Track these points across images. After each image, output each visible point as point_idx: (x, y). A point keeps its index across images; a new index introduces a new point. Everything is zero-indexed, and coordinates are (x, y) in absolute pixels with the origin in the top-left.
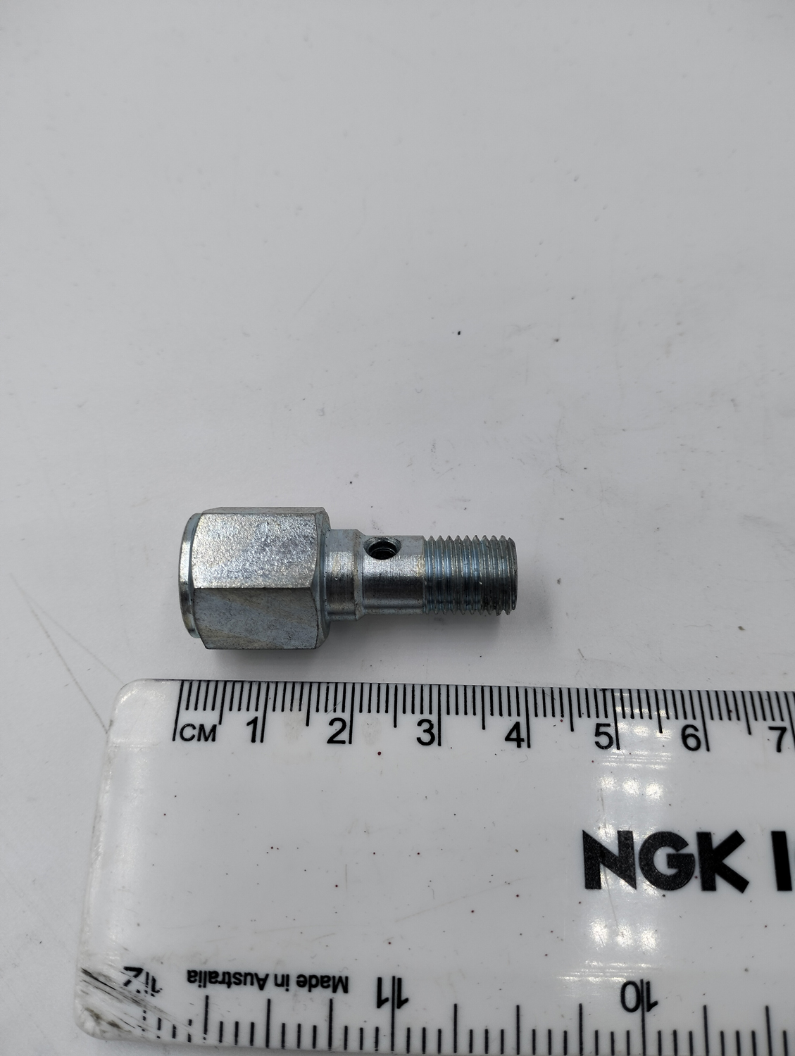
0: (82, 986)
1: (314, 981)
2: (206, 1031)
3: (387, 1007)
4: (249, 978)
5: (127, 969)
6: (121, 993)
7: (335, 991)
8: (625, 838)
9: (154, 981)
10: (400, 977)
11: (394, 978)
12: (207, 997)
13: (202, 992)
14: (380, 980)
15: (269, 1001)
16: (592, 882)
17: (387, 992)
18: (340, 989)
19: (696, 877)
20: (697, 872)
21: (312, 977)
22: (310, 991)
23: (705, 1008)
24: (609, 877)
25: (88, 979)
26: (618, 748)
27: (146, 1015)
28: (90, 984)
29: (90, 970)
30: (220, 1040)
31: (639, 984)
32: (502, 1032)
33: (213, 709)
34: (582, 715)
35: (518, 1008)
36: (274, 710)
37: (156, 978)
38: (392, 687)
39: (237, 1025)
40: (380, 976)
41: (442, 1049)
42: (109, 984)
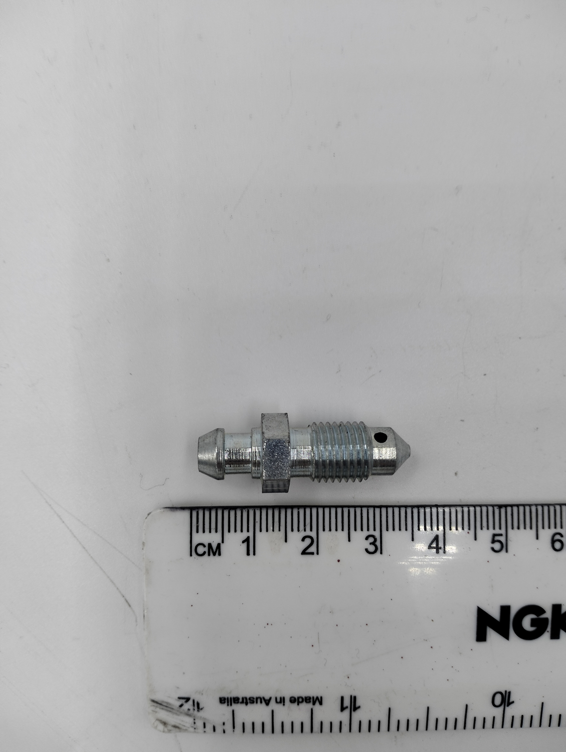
0: (153, 708)
1: (300, 700)
2: (234, 727)
3: (347, 712)
4: (259, 700)
5: (180, 698)
6: (178, 711)
7: (314, 704)
8: (505, 610)
9: (198, 704)
10: (355, 695)
11: (351, 696)
12: (233, 711)
13: (230, 709)
14: (342, 698)
15: (273, 711)
16: (481, 637)
17: (347, 703)
18: (317, 703)
19: (548, 632)
20: (549, 628)
21: (298, 698)
22: (298, 704)
23: (543, 703)
24: (492, 634)
25: (155, 704)
26: (507, 551)
27: (196, 721)
28: (157, 707)
29: (156, 700)
30: (244, 731)
31: (504, 693)
32: (418, 720)
33: (216, 531)
34: (483, 528)
35: (428, 708)
36: (261, 531)
37: (199, 702)
38: (346, 510)
39: (253, 724)
40: (342, 695)
41: (381, 730)
42: (169, 706)
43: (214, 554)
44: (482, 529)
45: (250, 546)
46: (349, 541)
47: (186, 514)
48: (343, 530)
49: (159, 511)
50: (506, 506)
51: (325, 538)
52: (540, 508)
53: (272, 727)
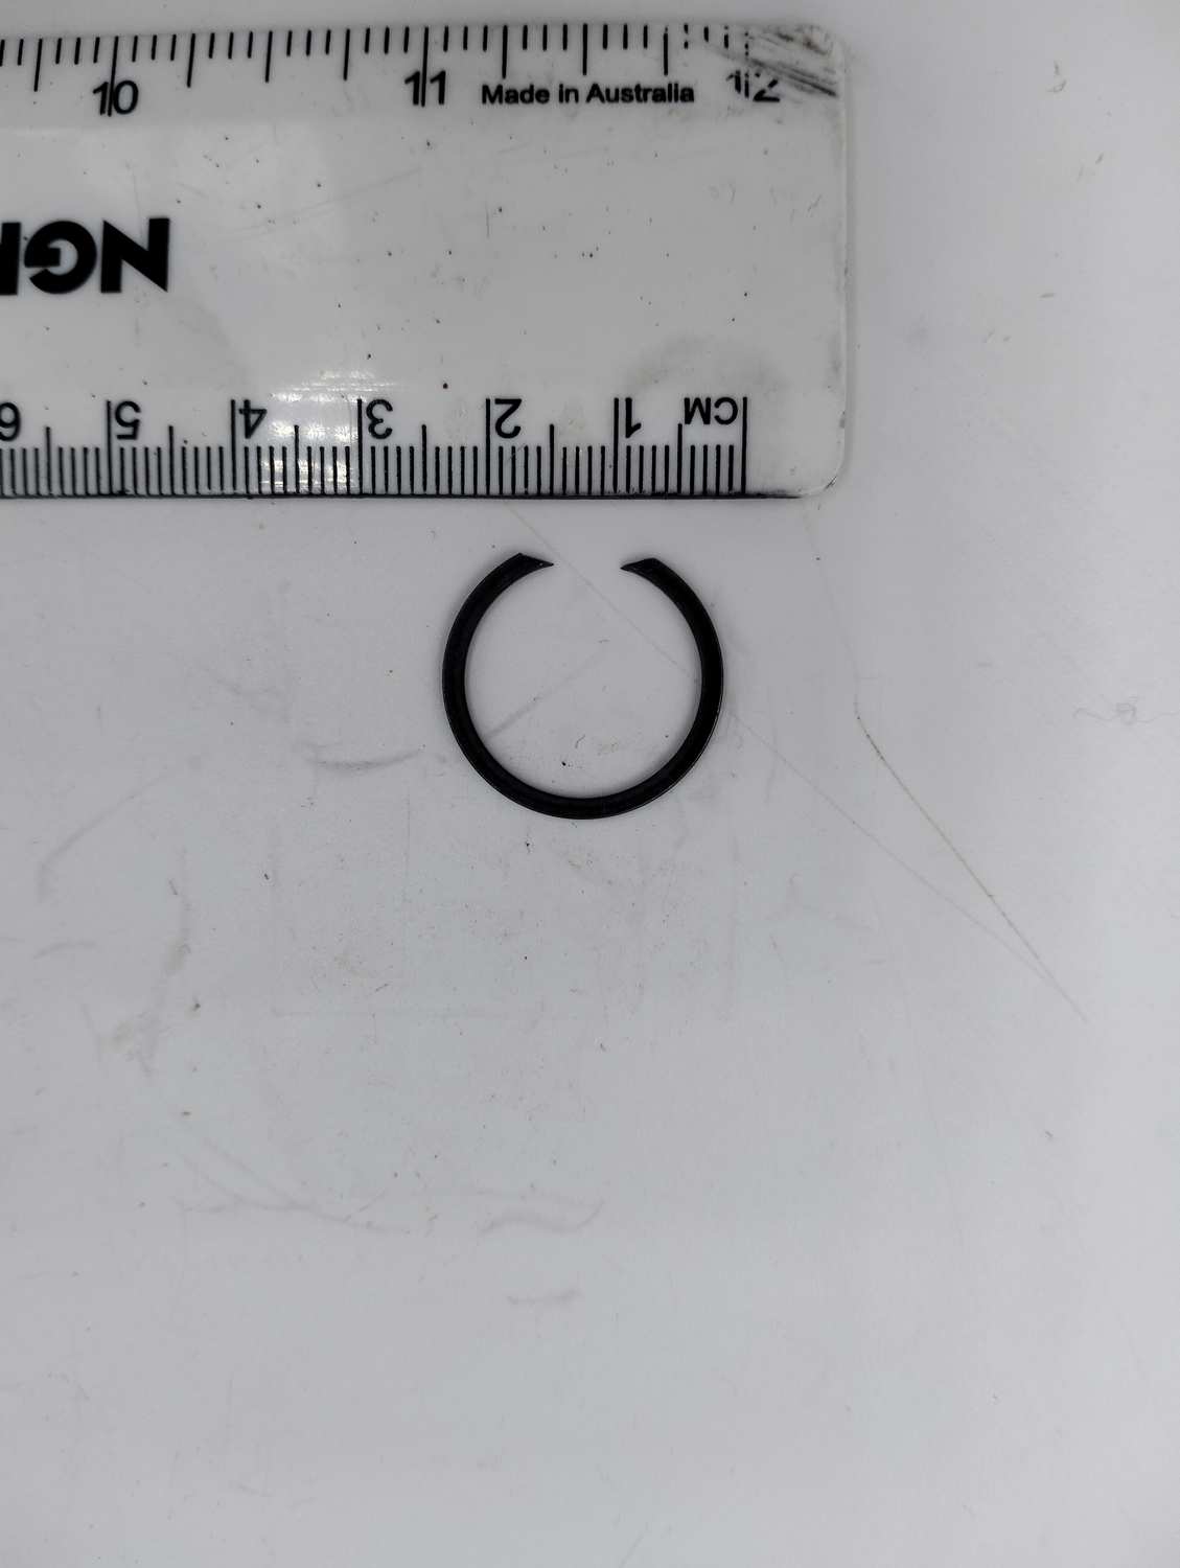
0: (833, 78)
1: (527, 96)
2: (666, 37)
3: (432, 71)
4: (612, 94)
5: (775, 100)
6: (780, 72)
7: (500, 88)
8: (111, 284)
9: (738, 87)
10: (416, 107)
11: (423, 104)
12: (666, 72)
13: (673, 77)
14: (441, 100)
15: (585, 72)
16: (159, 228)
17: (432, 90)
18: (493, 90)
19: (26, 239)
20: (23, 245)
21: (531, 100)
22: (532, 87)
23: (36, 89)
24: (138, 233)
25: (827, 86)
26: (108, 403)
27: (744, 50)
28: (824, 81)
29: (826, 96)
30: (646, 28)
31: (114, 111)
32: (289, 53)
33: (693, 448)
34: (155, 451)
35: (267, 79)
36: (603, 449)
37: (736, 92)
38: (431, 489)
39: (625, 45)
40: (441, 107)
41: (365, 32)
42: (799, 82)
43: (698, 401)
44: (159, 449)
45: (625, 418)
46: (424, 427)
47: (753, 485)
48: (438, 449)
49: (810, 492)
50: (111, 495)
51: (473, 434)
52: (44, 490)
53: (587, 37)
